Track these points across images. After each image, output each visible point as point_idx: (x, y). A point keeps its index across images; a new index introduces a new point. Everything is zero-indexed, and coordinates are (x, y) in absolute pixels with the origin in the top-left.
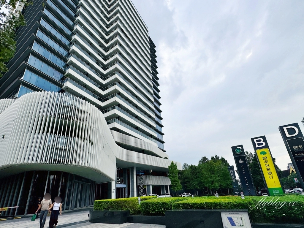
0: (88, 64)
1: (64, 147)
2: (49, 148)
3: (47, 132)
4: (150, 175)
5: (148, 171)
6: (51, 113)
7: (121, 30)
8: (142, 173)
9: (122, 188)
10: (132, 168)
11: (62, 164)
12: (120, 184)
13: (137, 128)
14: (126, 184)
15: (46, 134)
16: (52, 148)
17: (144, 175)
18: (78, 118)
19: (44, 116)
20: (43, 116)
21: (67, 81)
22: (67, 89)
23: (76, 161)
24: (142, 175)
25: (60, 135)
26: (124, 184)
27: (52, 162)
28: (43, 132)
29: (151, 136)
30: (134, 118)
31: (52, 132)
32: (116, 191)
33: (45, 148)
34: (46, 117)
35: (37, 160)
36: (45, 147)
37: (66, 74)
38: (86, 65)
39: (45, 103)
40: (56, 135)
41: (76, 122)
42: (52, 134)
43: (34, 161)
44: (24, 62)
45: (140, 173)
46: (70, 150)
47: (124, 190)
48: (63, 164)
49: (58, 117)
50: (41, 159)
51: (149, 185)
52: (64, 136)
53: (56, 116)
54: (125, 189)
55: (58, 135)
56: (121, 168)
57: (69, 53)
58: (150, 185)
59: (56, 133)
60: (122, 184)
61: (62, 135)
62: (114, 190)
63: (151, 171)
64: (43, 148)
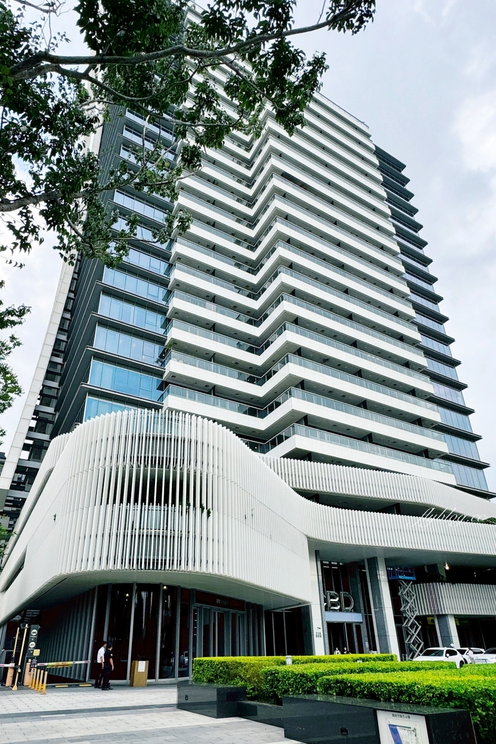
0: (213, 299)
1: (161, 531)
2: (135, 536)
3: (129, 501)
4: (443, 582)
5: (433, 567)
6: (131, 457)
7: (286, 176)
8: (407, 578)
9: (349, 625)
10: (373, 562)
11: (161, 570)
12: (340, 610)
13: (369, 438)
14: (360, 612)
15: (127, 505)
16: (139, 536)
17: (414, 583)
18: (183, 460)
19: (120, 466)
20: (118, 466)
21: (170, 359)
22: (173, 378)
23: (187, 562)
24: (408, 581)
25: (153, 505)
26: (356, 610)
27: (143, 567)
28: (121, 501)
29: (426, 453)
30: (353, 408)
31: (136, 501)
32: (326, 633)
33: (127, 535)
34: (124, 468)
35: (114, 564)
36: (127, 533)
37: (166, 343)
38: (208, 304)
39: (120, 436)
40: (145, 504)
41: (181, 470)
42: (137, 505)
43: (111, 566)
44: (88, 347)
45: (401, 577)
46: (174, 537)
47: (354, 629)
48: (164, 570)
49: (145, 465)
50: (122, 560)
51: (442, 617)
52: (160, 505)
53: (141, 463)
54: (358, 627)
55: (149, 504)
56: (338, 563)
57: (168, 290)
58: (445, 615)
59: (143, 500)
60: (347, 611)
61: (157, 505)
62: (321, 631)
63: (447, 568)
64: (124, 536)
